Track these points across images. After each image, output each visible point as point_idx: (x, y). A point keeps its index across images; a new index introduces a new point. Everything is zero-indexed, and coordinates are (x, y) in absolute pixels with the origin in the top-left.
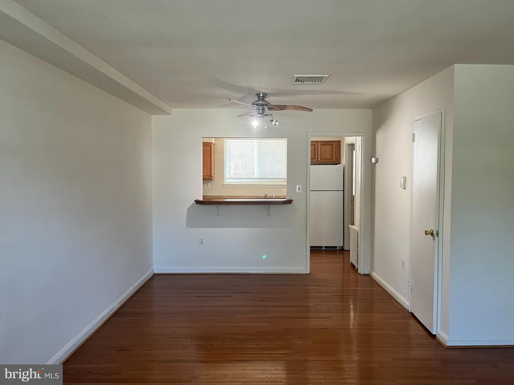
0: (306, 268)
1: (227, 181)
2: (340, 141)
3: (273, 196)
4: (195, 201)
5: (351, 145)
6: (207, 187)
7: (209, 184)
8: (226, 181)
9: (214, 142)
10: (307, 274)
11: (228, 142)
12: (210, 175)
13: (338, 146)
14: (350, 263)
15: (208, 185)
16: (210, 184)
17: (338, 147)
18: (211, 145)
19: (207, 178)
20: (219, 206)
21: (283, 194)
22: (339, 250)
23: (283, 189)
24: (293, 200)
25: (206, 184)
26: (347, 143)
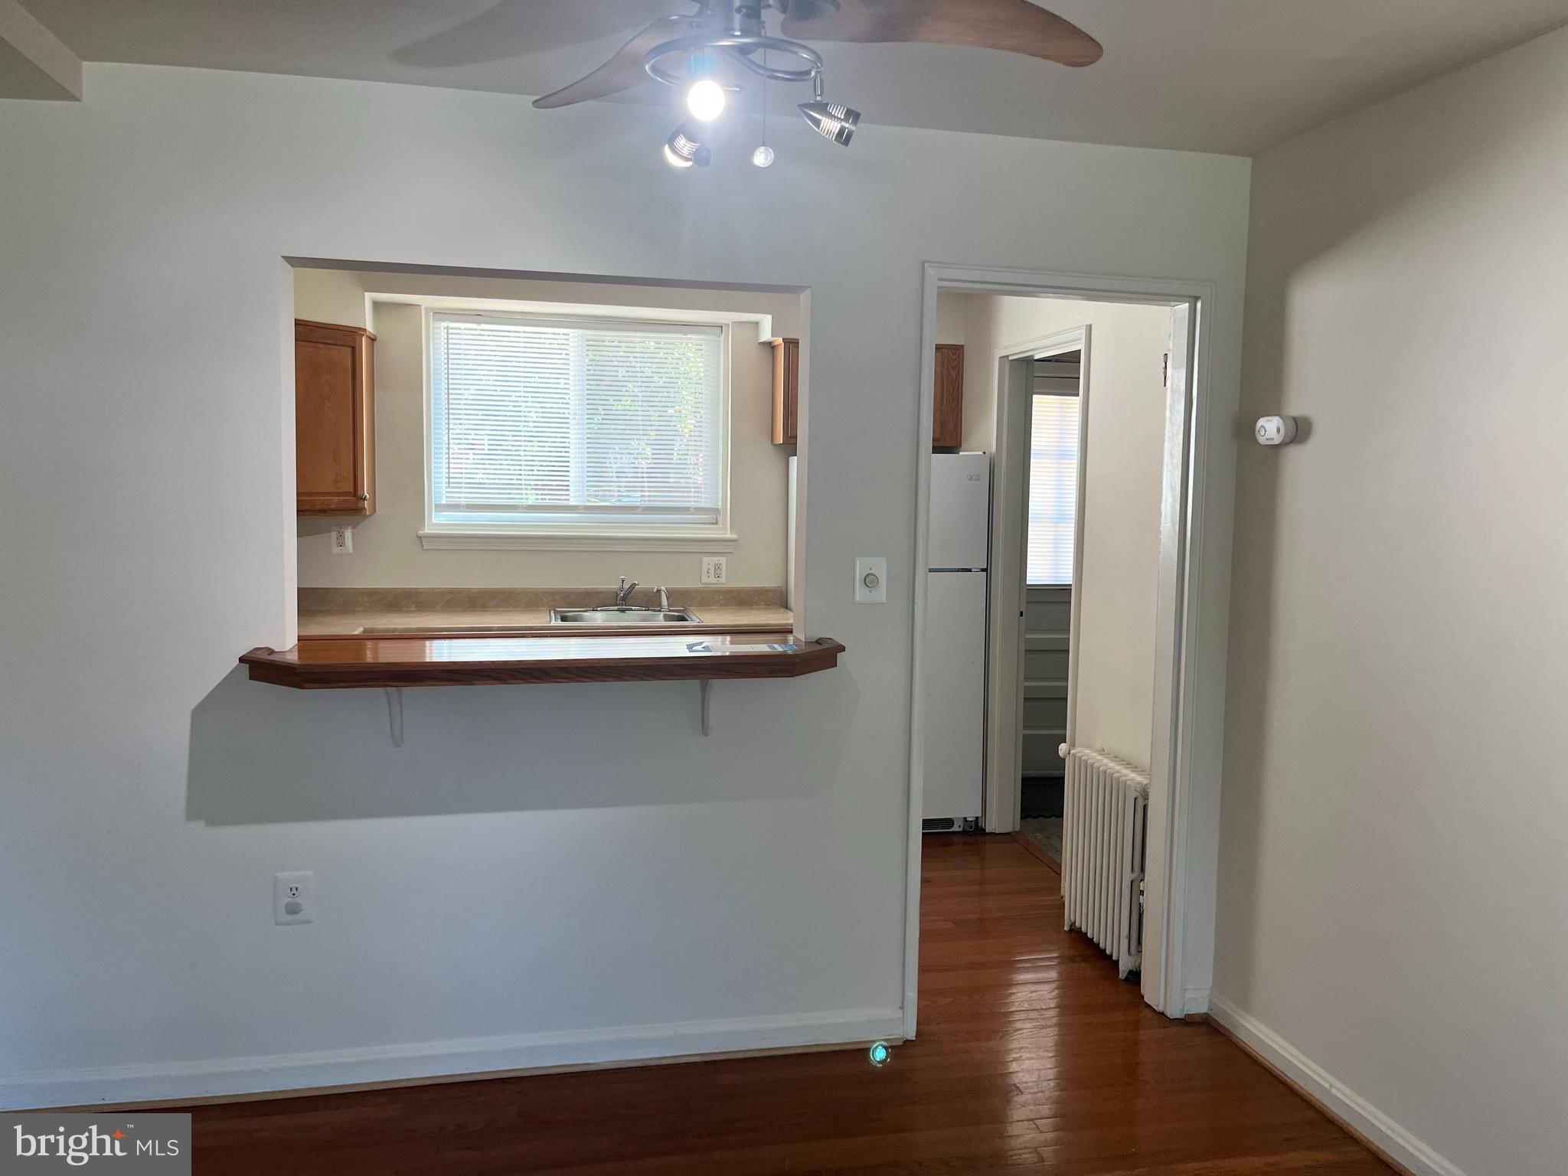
0: (902, 1008)
1: (438, 521)
2: (962, 346)
3: (659, 591)
4: (242, 660)
5: (1026, 363)
6: (336, 550)
7: (348, 534)
8: (434, 521)
9: (369, 326)
10: (906, 1042)
11: (444, 334)
12: (352, 490)
13: (953, 368)
14: (1066, 928)
15: (341, 536)
16: (353, 535)
17: (953, 373)
18: (355, 339)
19: (334, 506)
20: (400, 695)
21: (705, 579)
22: (963, 833)
23: (705, 559)
24: (842, 649)
25: (334, 535)
26: (1008, 356)
